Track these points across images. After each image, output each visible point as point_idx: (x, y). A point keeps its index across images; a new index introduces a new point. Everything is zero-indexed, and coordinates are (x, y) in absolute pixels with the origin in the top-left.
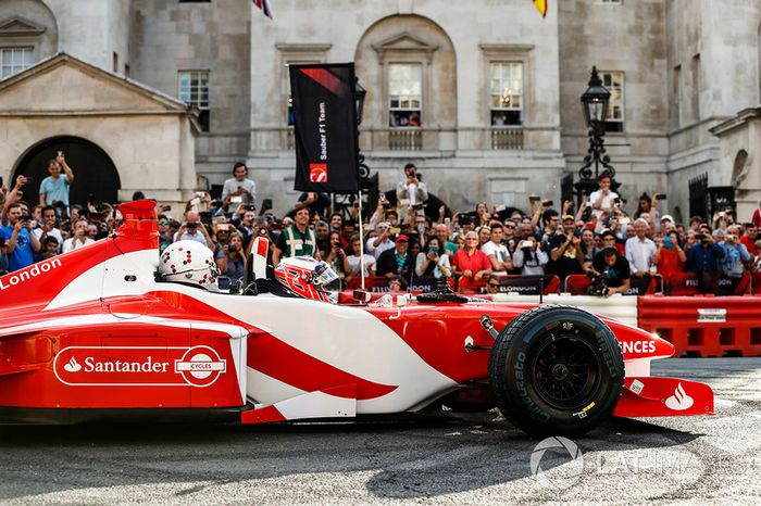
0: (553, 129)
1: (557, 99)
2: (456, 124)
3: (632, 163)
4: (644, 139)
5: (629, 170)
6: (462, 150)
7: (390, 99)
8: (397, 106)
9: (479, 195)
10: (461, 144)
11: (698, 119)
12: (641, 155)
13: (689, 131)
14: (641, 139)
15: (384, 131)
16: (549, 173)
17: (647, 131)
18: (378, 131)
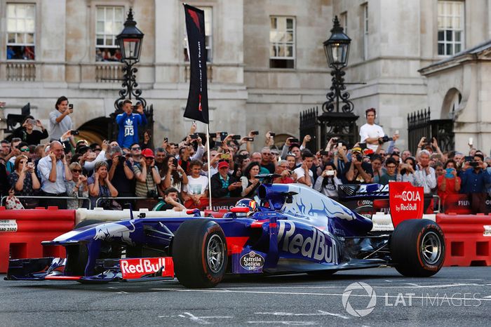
0: (238, 66)
1: (242, 39)
2: (154, 60)
3: (302, 95)
4: (313, 74)
5: (299, 102)
6: (160, 83)
7: (96, 38)
8: (102, 44)
9: (174, 122)
10: (158, 78)
11: (364, 58)
12: (309, 89)
13: (355, 69)
14: (309, 74)
15: (92, 65)
16: (234, 103)
17: (314, 68)
18: (86, 65)
